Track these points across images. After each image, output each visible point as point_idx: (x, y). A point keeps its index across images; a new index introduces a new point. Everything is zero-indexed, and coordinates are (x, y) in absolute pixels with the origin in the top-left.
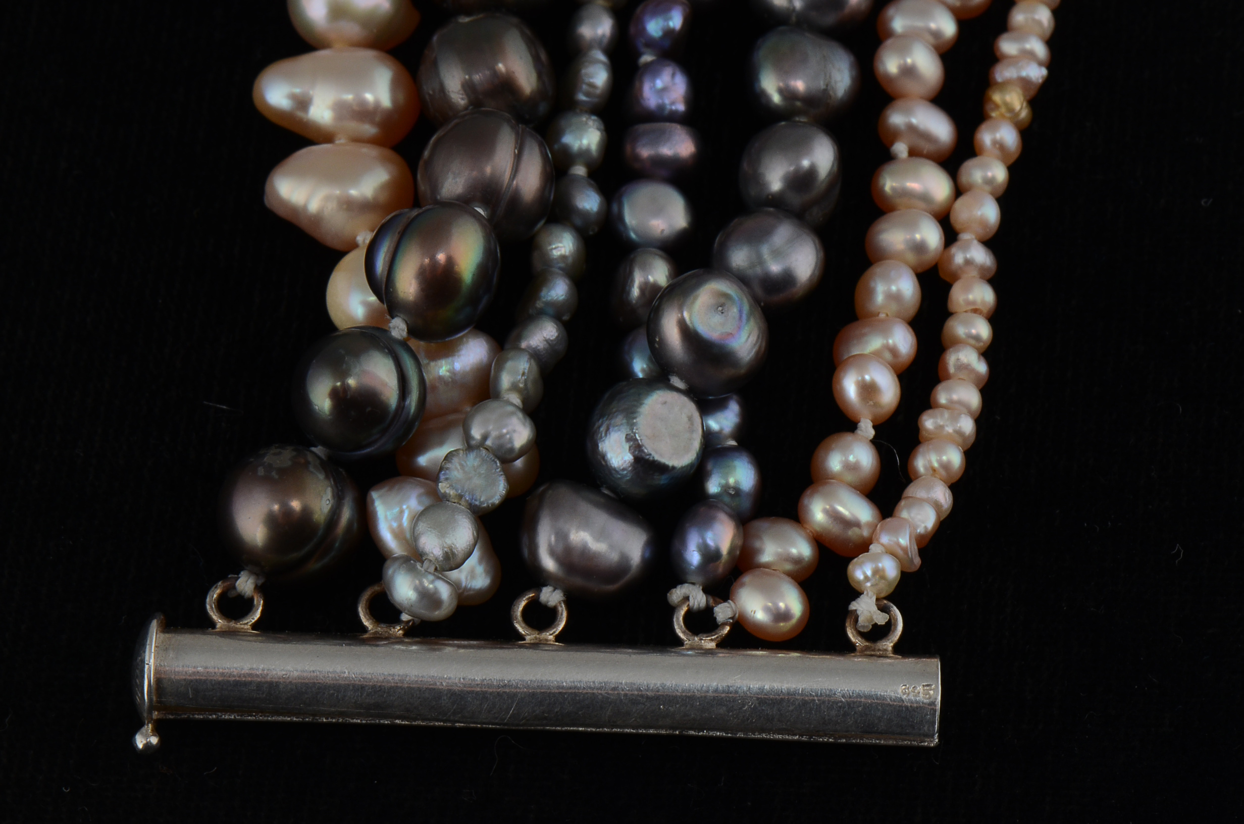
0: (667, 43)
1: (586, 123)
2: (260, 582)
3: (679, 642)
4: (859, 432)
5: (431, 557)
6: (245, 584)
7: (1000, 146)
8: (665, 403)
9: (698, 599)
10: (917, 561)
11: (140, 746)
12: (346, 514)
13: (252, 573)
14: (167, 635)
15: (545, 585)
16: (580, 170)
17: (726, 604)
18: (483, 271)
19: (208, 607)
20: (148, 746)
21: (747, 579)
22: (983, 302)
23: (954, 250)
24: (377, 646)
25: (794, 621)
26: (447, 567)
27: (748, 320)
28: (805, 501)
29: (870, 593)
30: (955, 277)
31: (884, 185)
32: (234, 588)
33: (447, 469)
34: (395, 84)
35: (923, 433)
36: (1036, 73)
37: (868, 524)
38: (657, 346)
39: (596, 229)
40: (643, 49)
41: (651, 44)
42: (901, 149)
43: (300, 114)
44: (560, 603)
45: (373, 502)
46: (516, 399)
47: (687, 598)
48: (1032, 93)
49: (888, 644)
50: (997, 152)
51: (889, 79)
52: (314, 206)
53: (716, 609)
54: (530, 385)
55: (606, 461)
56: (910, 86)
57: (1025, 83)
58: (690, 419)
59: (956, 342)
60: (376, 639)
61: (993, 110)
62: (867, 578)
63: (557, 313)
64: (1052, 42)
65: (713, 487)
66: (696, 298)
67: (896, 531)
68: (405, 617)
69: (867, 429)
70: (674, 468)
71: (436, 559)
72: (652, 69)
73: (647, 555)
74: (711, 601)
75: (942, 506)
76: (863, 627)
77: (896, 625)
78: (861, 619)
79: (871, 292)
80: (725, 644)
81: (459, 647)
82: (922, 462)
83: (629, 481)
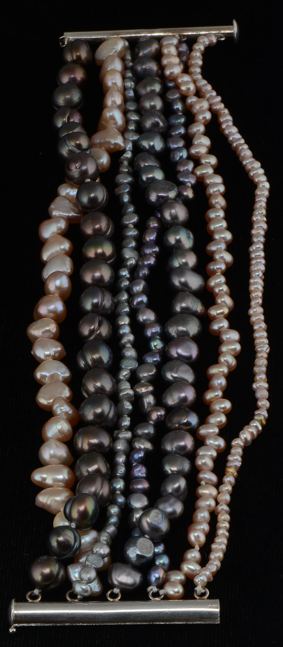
0: (140, 460)
1: (119, 480)
2: (40, 591)
3: (150, 599)
4: (195, 548)
5: (85, 579)
6: (36, 592)
7: (230, 482)
8: (144, 541)
9: (155, 589)
10: (212, 578)
11: (11, 631)
12: (62, 573)
13: (38, 589)
14: (16, 603)
15: (115, 588)
16: (118, 492)
17: (162, 590)
18: (94, 512)
19: (27, 597)
20: (13, 631)
21: (167, 584)
22: (227, 518)
23: (218, 506)
24: (72, 603)
25: (180, 594)
26: (89, 582)
27: (164, 519)
28: (182, 566)
29: (200, 585)
30: (219, 513)
31: (199, 492)
32: (33, 593)
33: (88, 558)
34: (68, 473)
35: (212, 549)
36: (239, 464)
37: (199, 570)
38: (141, 527)
39: (124, 506)
40: (134, 462)
41: (136, 461)
42: (203, 483)
43: (44, 482)
44: (119, 592)
45: (69, 569)
46: (105, 542)
47: (152, 590)
48: (238, 469)
49: (206, 597)
50: (229, 483)
51: (199, 466)
52: (49, 503)
53: (160, 592)
54: (108, 539)
55: (129, 556)
56: (204, 467)
57: (236, 466)
58: (151, 545)
59: (220, 528)
60: (71, 602)
61: (227, 473)
62: (199, 581)
63: (114, 524)
64: (242, 457)
65: (157, 563)
66: (150, 513)
67: (206, 570)
68: (79, 597)
69: (197, 548)
70: (147, 557)
71: (86, 580)
72: (136, 466)
73: (141, 580)
74: (158, 590)
75: (218, 565)
76: (198, 593)
77: (207, 593)
78: (198, 592)
79: (197, 516)
80: (163, 599)
81: (93, 603)
82: (212, 556)
83: (135, 561)
